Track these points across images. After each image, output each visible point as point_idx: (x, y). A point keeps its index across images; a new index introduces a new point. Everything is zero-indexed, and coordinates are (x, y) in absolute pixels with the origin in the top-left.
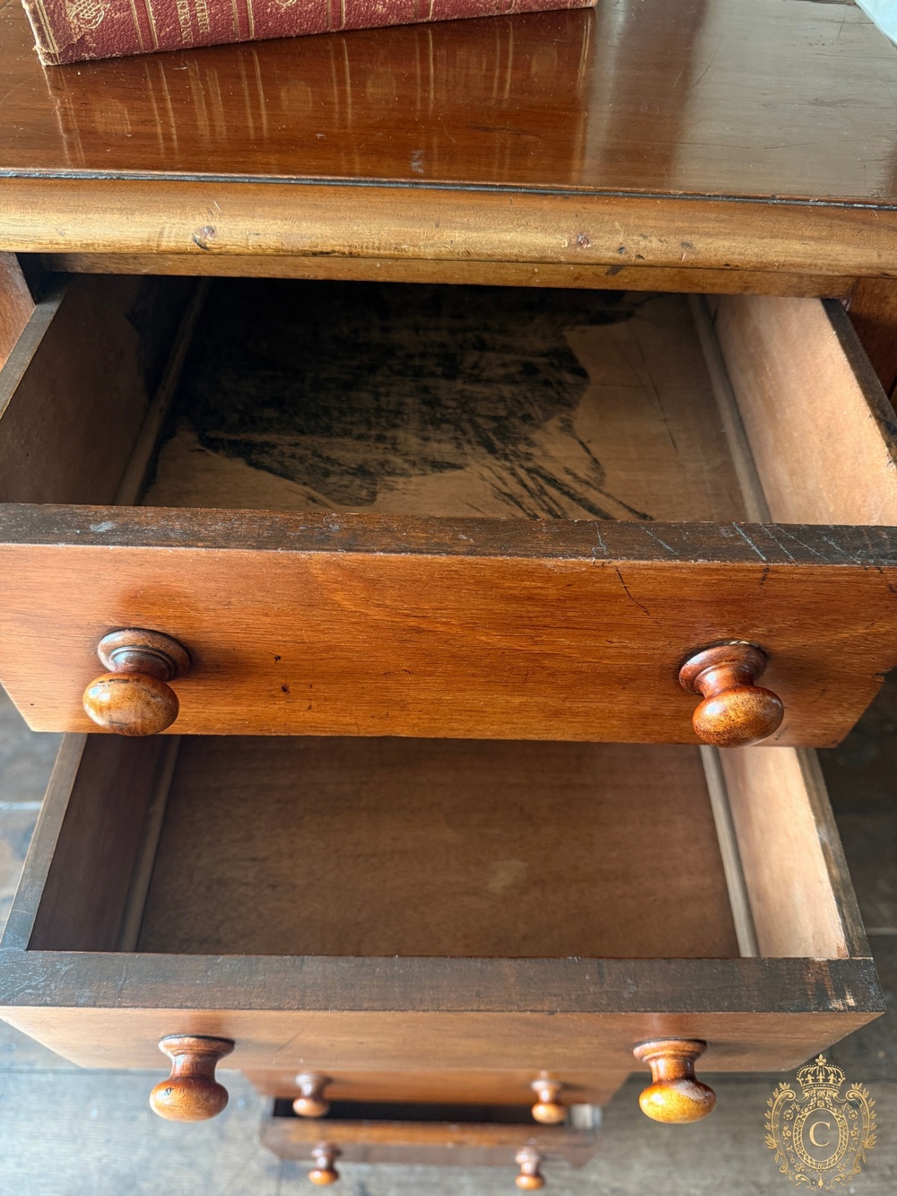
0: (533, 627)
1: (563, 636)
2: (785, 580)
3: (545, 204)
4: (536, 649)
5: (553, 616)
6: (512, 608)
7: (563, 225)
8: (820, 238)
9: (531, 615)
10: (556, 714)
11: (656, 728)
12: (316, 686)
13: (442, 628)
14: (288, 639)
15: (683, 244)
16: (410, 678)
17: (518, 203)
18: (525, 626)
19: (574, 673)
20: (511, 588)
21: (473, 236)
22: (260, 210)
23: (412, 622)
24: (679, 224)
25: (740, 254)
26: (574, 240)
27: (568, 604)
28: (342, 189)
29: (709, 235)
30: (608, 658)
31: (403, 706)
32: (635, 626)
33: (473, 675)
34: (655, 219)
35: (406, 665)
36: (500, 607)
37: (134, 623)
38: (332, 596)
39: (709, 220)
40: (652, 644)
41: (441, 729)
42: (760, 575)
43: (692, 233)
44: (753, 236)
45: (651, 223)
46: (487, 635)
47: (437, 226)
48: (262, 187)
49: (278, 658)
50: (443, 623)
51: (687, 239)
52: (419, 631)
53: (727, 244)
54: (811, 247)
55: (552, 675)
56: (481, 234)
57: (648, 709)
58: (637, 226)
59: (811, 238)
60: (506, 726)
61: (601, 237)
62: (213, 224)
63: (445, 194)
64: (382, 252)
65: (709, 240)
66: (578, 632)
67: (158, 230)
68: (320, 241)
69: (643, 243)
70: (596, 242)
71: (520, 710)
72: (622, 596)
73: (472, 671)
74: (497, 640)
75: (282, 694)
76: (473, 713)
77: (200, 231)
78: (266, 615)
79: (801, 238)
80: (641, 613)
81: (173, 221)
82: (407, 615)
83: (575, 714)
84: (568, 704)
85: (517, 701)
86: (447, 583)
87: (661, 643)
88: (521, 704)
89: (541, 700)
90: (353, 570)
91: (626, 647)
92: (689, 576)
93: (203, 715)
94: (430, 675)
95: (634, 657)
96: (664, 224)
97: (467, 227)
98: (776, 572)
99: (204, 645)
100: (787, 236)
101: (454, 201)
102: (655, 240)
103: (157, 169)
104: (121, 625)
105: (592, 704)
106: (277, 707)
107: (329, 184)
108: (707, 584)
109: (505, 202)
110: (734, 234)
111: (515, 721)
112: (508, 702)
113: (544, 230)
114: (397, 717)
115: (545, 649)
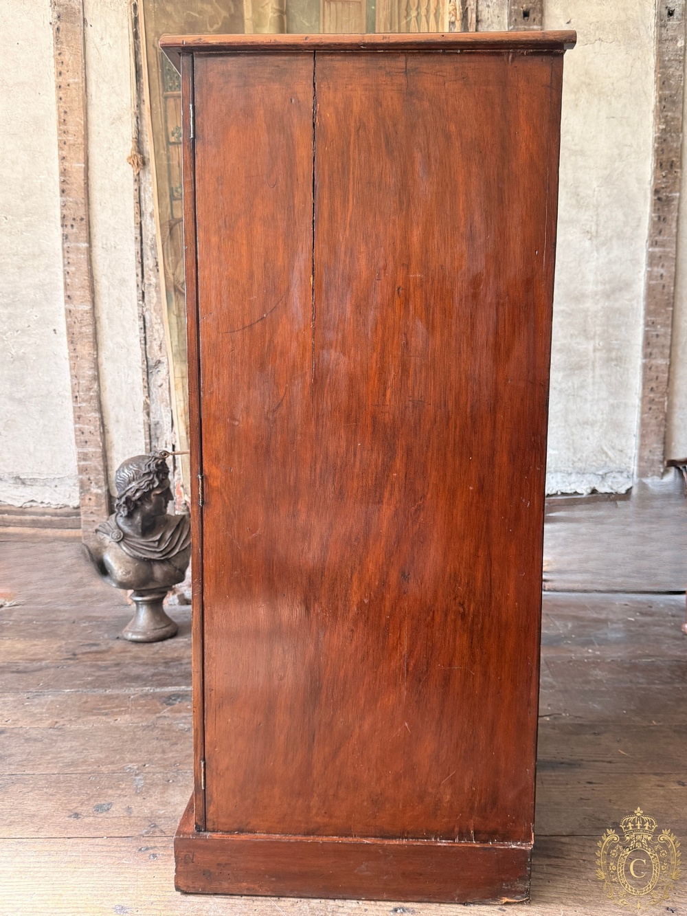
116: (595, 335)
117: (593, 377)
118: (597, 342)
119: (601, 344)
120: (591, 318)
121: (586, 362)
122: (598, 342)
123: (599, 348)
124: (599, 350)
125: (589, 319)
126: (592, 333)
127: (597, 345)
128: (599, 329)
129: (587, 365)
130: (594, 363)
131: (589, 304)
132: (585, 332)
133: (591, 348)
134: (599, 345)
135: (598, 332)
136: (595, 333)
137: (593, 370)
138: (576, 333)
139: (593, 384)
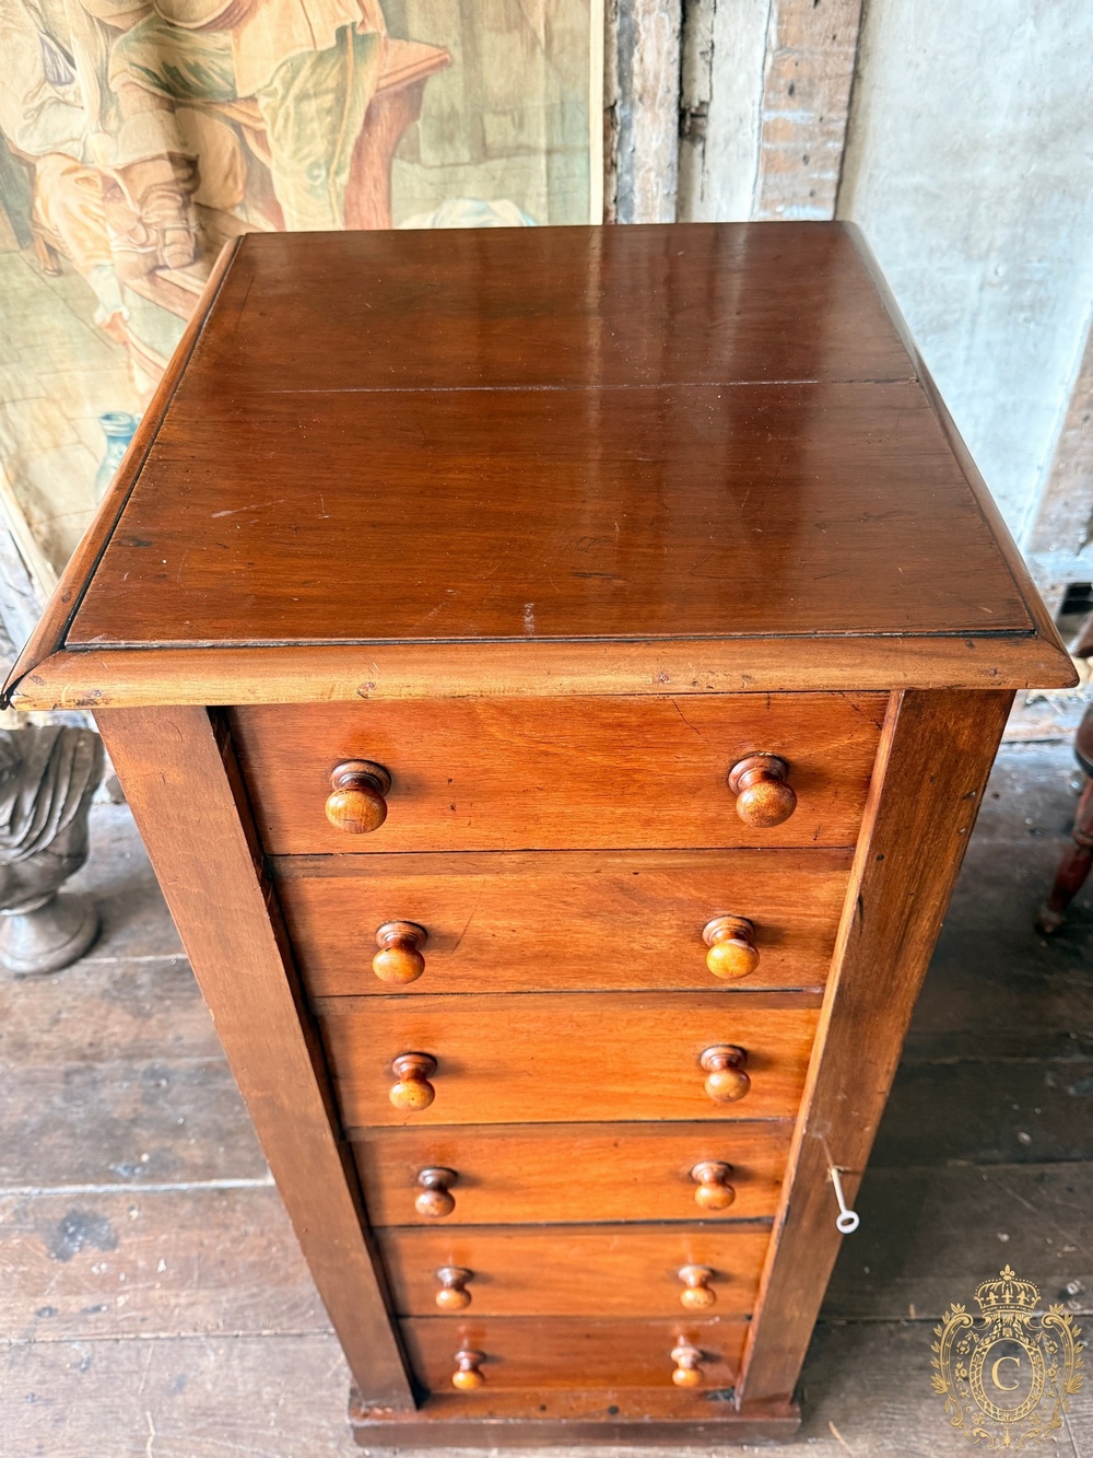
0: (624, 748)
1: (645, 754)
2: (782, 705)
3: (633, 651)
4: (628, 765)
5: (636, 738)
6: (609, 733)
7: (648, 668)
8: (855, 665)
9: (622, 738)
10: (648, 822)
11: (724, 832)
12: (475, 804)
13: (563, 751)
14: (458, 764)
15: (743, 676)
16: (541, 794)
17: (612, 651)
18: (619, 747)
19: (657, 784)
20: (606, 718)
21: (578, 680)
22: (409, 668)
23: (543, 748)
24: (739, 661)
25: (791, 681)
26: (657, 679)
27: (645, 728)
28: (473, 646)
29: (764, 668)
30: (680, 771)
31: (536, 819)
32: (692, 744)
33: (586, 790)
34: (720, 658)
35: (539, 782)
36: (600, 733)
37: (358, 756)
38: (489, 729)
39: (763, 656)
40: (707, 758)
41: (565, 840)
42: (765, 702)
43: (750, 668)
44: (800, 666)
45: (717, 661)
46: (594, 755)
47: (549, 674)
48: (409, 648)
49: (450, 781)
50: (563, 747)
51: (747, 672)
52: (546, 754)
53: (779, 674)
54: (848, 672)
55: (641, 787)
56: (583, 678)
57: (714, 815)
58: (706, 665)
59: (847, 666)
60: (613, 836)
61: (678, 675)
62: (373, 681)
63: (554, 647)
64: (506, 694)
65: (764, 673)
66: (655, 750)
67: (330, 686)
68: (458, 689)
69: (711, 677)
70: (674, 679)
71: (622, 819)
72: (681, 721)
73: (585, 786)
74: (600, 759)
75: (451, 812)
76: (588, 825)
77: (363, 686)
78: (445, 746)
79: (840, 666)
80: (695, 734)
81: (341, 680)
82: (540, 742)
83: (663, 822)
84: (656, 813)
85: (620, 811)
86: (565, 715)
87: (712, 757)
88: (624, 814)
89: (636, 810)
90: (503, 709)
91: (689, 762)
92: (720, 704)
93: (393, 834)
94: (555, 791)
95: (696, 769)
96: (727, 662)
97: (572, 674)
98: (775, 699)
99: (401, 772)
100: (827, 665)
101: (560, 653)
102: (720, 675)
103: (325, 637)
104: (348, 757)
105: (673, 813)
106: (446, 824)
107: (462, 642)
108: (733, 710)
109: (600, 651)
110: (784, 666)
111: (619, 831)
112: (613, 813)
113: (633, 672)
114: (532, 830)
115: (635, 765)
116: (988, 251)
117: (969, 348)
118: (992, 266)
119: (1001, 270)
120: (988, 208)
121: (957, 315)
122: (997, 267)
123: (996, 280)
124: (993, 286)
125: (982, 210)
126: (984, 245)
127: (991, 274)
128: (1001, 235)
129: (957, 322)
130: (975, 316)
131: (988, 170)
132: (965, 244)
133: (974, 279)
134: (996, 273)
135: (999, 242)
136: (991, 245)
137: (972, 332)
138: (945, 244)
139: (967, 362)
